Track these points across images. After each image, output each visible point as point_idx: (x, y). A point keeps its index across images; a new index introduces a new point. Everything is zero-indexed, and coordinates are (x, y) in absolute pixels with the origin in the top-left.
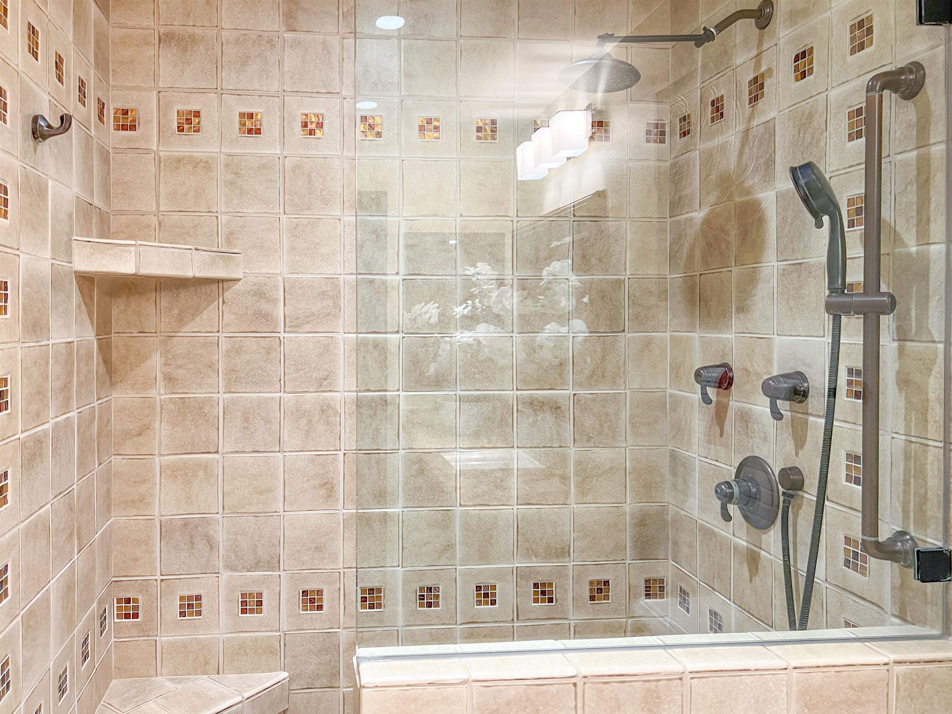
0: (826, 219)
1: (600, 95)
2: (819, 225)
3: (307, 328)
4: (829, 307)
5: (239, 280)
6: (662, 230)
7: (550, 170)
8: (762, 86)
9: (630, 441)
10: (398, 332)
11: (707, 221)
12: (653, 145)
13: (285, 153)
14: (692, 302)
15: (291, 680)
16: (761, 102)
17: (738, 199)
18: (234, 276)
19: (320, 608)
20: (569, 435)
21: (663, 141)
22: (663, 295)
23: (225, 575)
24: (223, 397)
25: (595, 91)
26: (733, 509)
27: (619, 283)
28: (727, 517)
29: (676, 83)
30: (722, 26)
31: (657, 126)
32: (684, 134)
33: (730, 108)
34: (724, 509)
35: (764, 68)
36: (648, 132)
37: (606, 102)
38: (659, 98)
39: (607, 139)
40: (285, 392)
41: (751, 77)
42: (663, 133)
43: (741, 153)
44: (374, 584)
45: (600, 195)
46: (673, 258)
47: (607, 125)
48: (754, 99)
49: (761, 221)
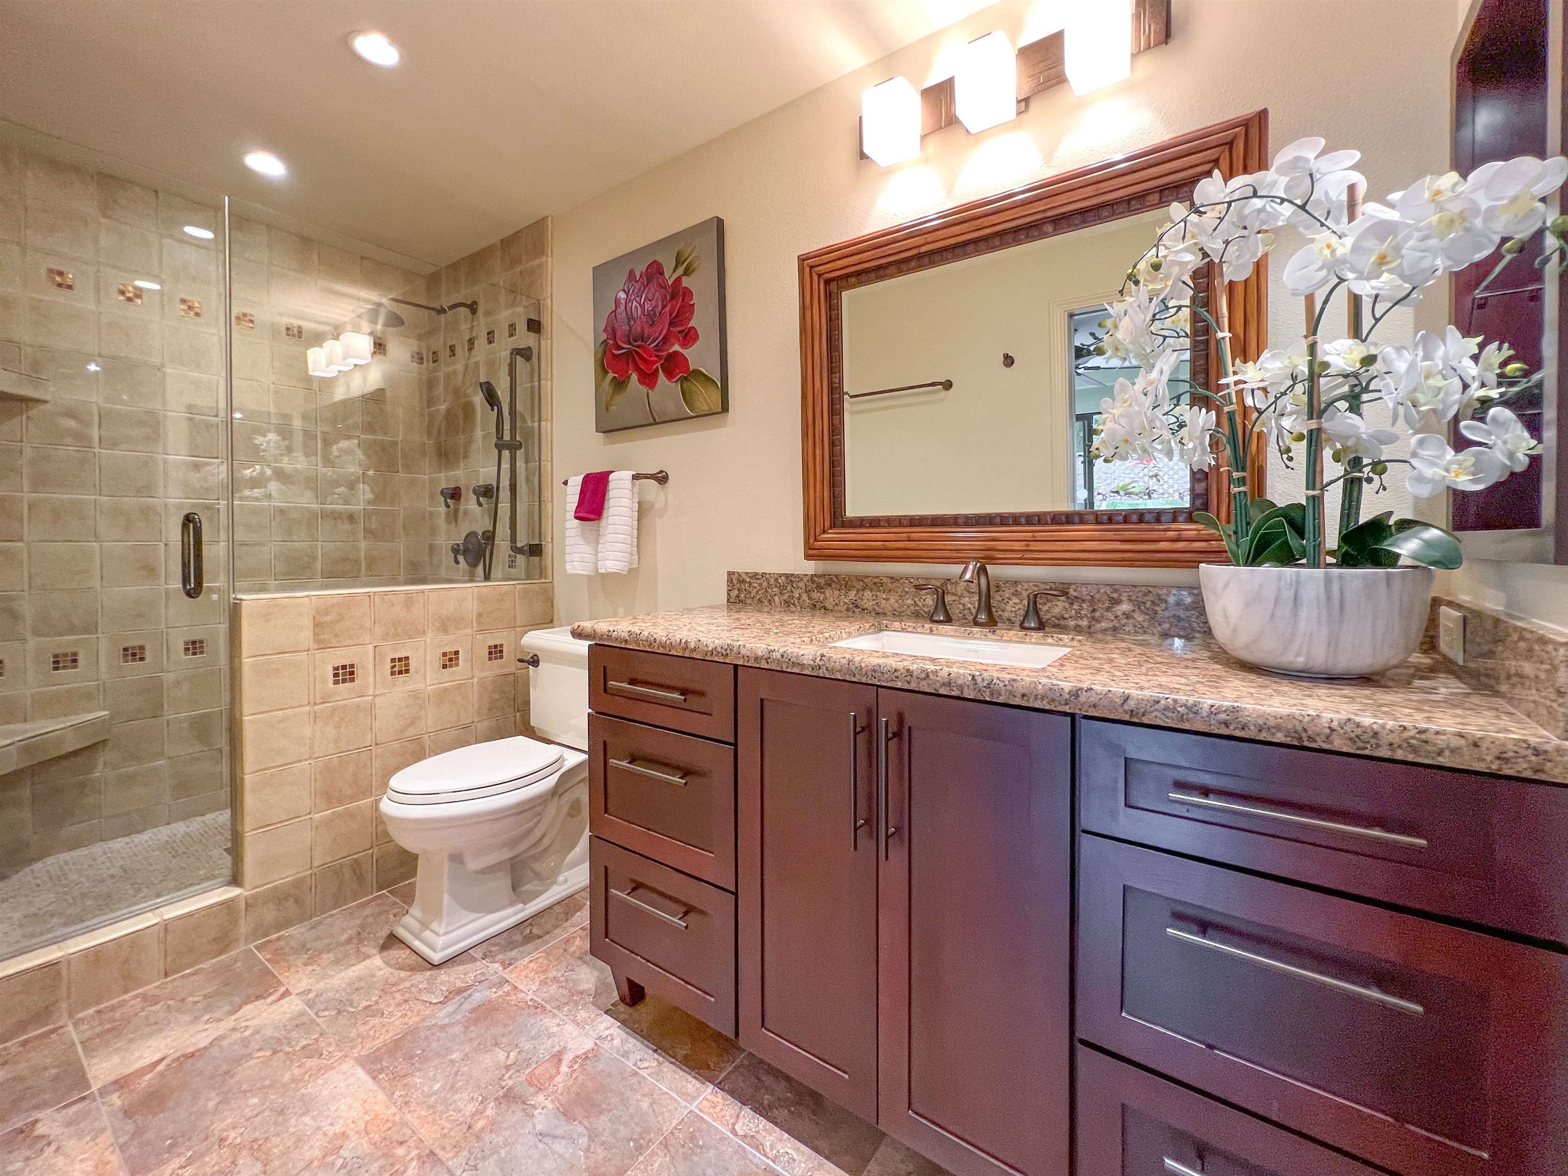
0: (496, 408)
1: (379, 327)
2: (493, 410)
3: (124, 447)
4: (496, 446)
5: (45, 402)
6: (422, 415)
7: (339, 371)
8: (473, 344)
9: (403, 539)
10: (217, 458)
11: (448, 411)
12: (414, 364)
13: (101, 309)
14: (440, 456)
15: (112, 717)
16: (473, 351)
17: (463, 400)
18: (42, 397)
19: (142, 659)
20: (361, 535)
21: (422, 363)
22: (423, 453)
23: (32, 642)
24: (27, 496)
25: (376, 323)
26: (461, 558)
27: (395, 443)
28: (457, 562)
29: (429, 332)
30: (452, 307)
31: (418, 353)
32: (434, 362)
33: (459, 351)
34: (456, 558)
35: (474, 334)
36: (413, 357)
37: (383, 332)
38: (420, 337)
39: (385, 354)
40: (100, 495)
41: (468, 338)
42: (422, 359)
43: (464, 377)
44: (197, 637)
45: (380, 392)
46: (429, 432)
47: (385, 346)
48: (470, 350)
49: (473, 411)
